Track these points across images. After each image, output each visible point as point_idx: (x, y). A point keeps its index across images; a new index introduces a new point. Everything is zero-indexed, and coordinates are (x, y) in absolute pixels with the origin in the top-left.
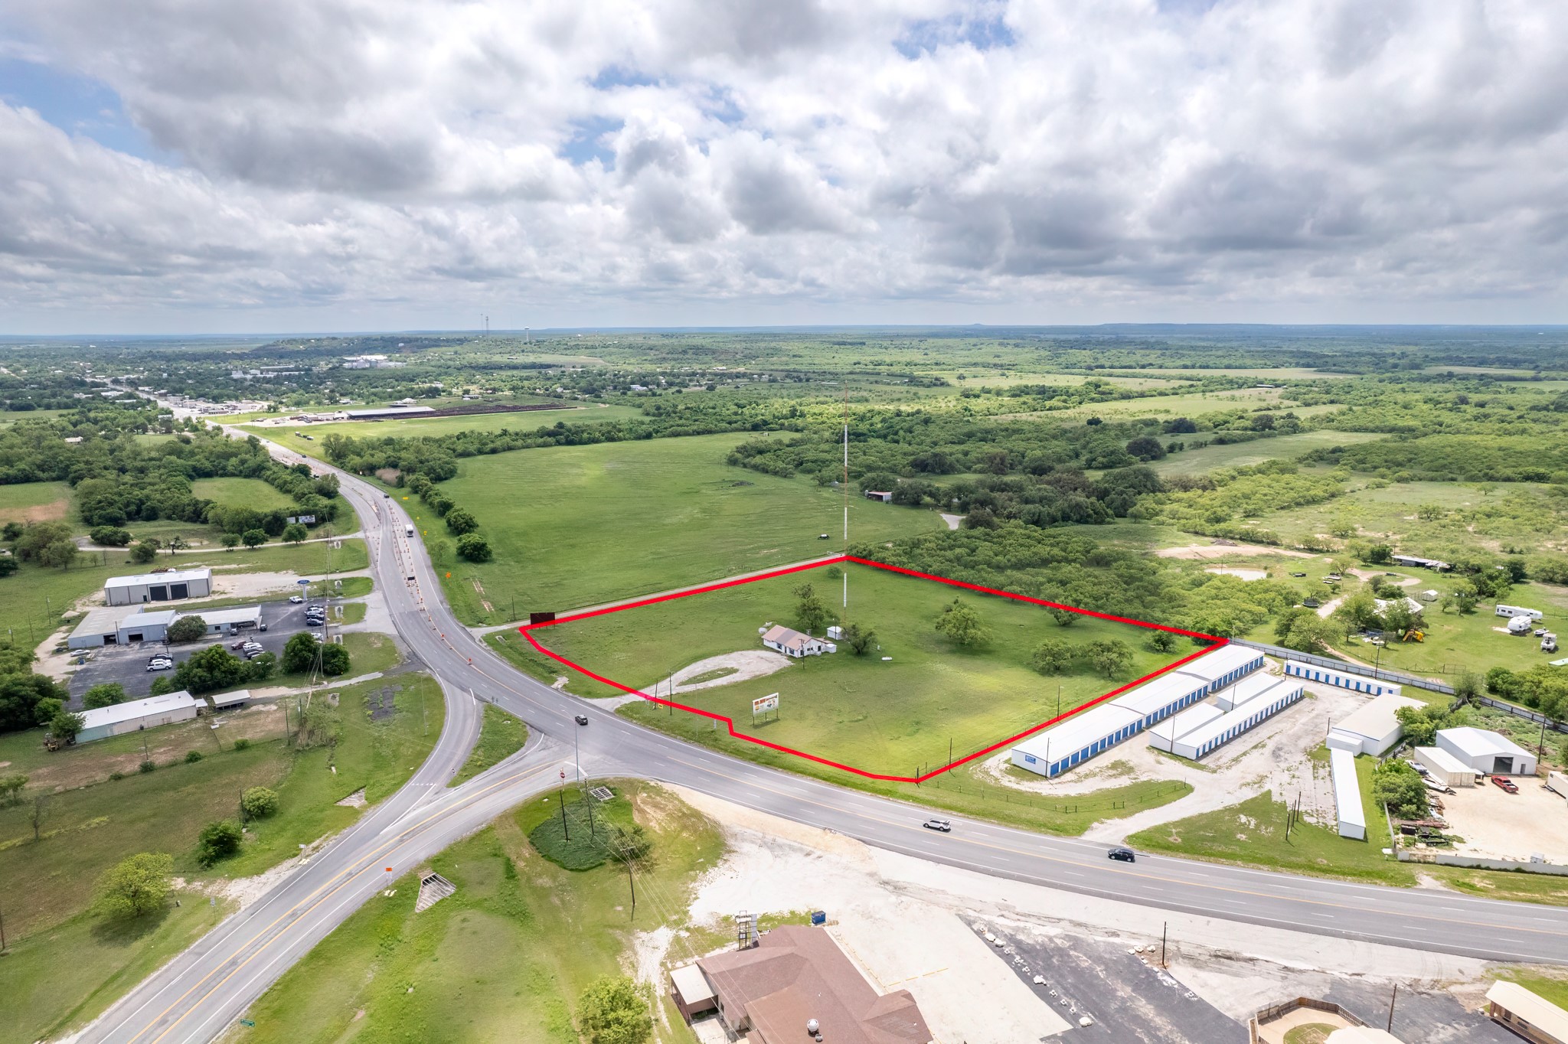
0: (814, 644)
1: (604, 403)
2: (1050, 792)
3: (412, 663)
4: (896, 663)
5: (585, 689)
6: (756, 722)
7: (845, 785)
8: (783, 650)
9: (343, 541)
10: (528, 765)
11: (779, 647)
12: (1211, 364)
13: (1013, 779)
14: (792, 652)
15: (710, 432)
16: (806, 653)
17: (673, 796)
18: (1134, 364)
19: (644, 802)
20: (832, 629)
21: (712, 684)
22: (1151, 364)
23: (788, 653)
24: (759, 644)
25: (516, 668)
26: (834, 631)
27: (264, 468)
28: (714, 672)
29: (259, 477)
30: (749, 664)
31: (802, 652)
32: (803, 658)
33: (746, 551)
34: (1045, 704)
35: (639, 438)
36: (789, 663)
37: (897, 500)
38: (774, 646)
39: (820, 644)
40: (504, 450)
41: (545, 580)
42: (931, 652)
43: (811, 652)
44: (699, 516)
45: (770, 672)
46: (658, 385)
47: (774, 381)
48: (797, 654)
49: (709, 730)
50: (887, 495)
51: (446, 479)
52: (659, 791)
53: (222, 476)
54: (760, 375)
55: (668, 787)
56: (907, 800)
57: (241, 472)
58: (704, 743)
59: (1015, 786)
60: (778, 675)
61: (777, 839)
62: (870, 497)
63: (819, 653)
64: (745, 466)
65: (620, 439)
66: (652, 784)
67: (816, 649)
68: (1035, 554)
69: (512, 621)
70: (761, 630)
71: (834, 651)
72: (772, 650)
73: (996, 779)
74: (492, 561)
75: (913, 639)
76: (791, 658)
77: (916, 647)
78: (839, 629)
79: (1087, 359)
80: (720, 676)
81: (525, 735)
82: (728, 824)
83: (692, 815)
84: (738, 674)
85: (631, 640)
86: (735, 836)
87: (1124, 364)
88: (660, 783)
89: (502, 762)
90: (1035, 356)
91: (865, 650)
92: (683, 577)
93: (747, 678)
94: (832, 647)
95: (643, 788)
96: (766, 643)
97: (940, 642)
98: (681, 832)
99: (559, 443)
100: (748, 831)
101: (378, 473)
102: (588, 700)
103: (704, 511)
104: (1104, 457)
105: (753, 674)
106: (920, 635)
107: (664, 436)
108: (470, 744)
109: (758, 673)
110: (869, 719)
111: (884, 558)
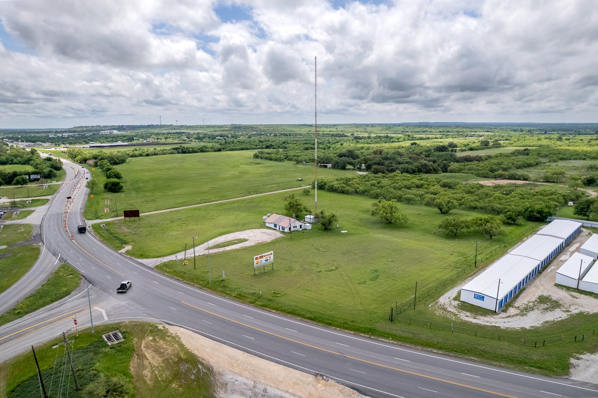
0: (298, 224)
1: (203, 142)
2: (507, 325)
3: (34, 240)
4: (351, 234)
5: (140, 253)
6: (257, 273)
7: (330, 324)
8: (278, 228)
9: (49, 186)
10: (62, 311)
11: (275, 227)
12: (450, 131)
13: (468, 314)
14: (283, 229)
15: (247, 149)
16: (292, 229)
17: (176, 339)
18: (420, 131)
19: (147, 347)
20: (308, 216)
21: (228, 248)
22: (427, 131)
23: (281, 230)
24: (263, 225)
25: (102, 242)
26: (309, 218)
27: (31, 160)
28: (232, 241)
29: (28, 164)
30: (255, 236)
31: (290, 229)
32: (291, 232)
33: (259, 186)
34: (459, 256)
35: (215, 151)
36: (281, 235)
37: (334, 167)
38: (272, 226)
39: (301, 224)
40: (153, 155)
41: (146, 199)
42: (371, 228)
43: (296, 229)
44: (237, 174)
45: (269, 241)
46: (228, 137)
47: (276, 136)
48: (287, 230)
49: (221, 279)
50: (329, 165)
51: (120, 164)
52: (163, 334)
53: (11, 164)
54: (270, 134)
55: (173, 330)
56: (387, 338)
57: (20, 162)
58: (214, 290)
59: (474, 321)
60: (274, 243)
61: (269, 388)
62: (321, 166)
63: (301, 229)
64: (262, 158)
65: (206, 151)
66: (160, 327)
67: (298, 227)
68: (413, 183)
69: (115, 217)
70: (264, 217)
71: (310, 228)
72: (271, 228)
73: (455, 315)
74: (123, 192)
75: (357, 221)
76: (283, 232)
77: (361, 226)
78: (312, 217)
79: (401, 129)
80: (236, 243)
81: (77, 285)
82: (221, 370)
83: (187, 361)
84: (248, 242)
85: (184, 225)
86: (225, 385)
87: (416, 131)
88: (167, 326)
89: (42, 309)
90: (381, 128)
91: (329, 227)
92: (224, 197)
93: (253, 244)
94: (309, 226)
95: (151, 331)
96: (267, 225)
97: (374, 223)
98: (171, 382)
99: (179, 153)
100: (240, 379)
101: (88, 162)
102: (140, 260)
103: (240, 173)
104: (426, 152)
105: (257, 242)
106: (361, 219)
107: (227, 151)
108: (27, 293)
109: (260, 241)
110: (340, 269)
111: (333, 186)
